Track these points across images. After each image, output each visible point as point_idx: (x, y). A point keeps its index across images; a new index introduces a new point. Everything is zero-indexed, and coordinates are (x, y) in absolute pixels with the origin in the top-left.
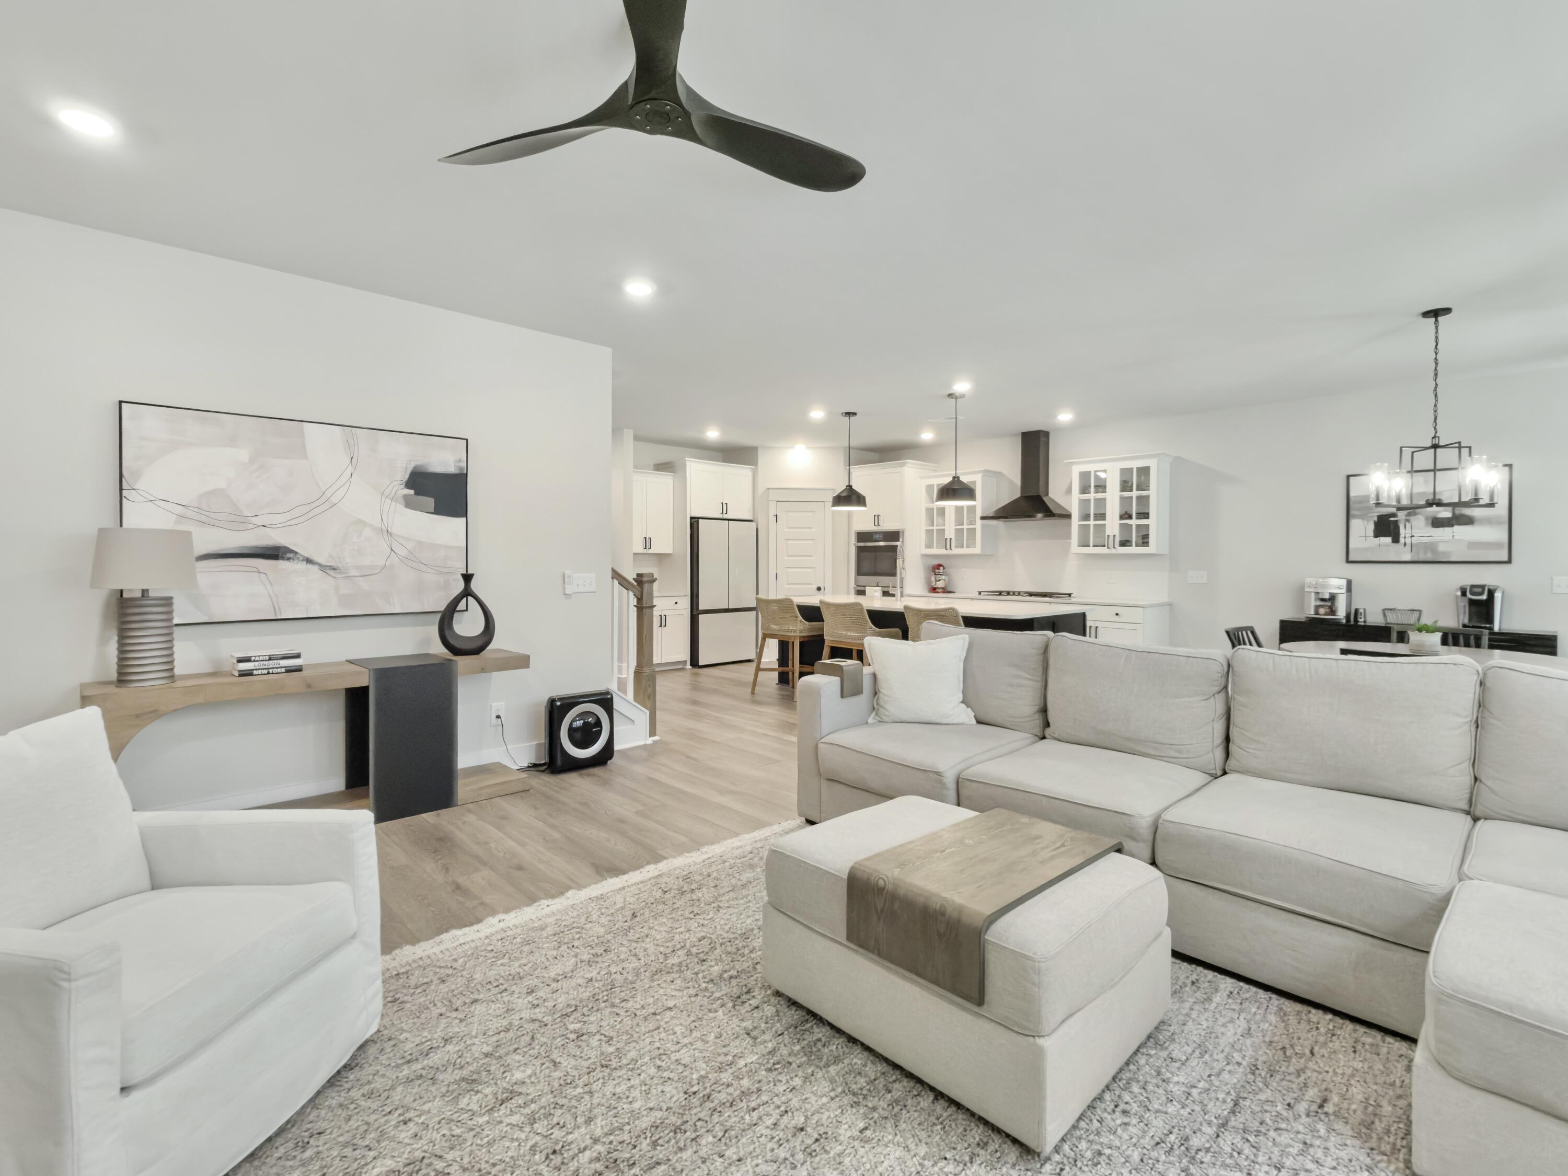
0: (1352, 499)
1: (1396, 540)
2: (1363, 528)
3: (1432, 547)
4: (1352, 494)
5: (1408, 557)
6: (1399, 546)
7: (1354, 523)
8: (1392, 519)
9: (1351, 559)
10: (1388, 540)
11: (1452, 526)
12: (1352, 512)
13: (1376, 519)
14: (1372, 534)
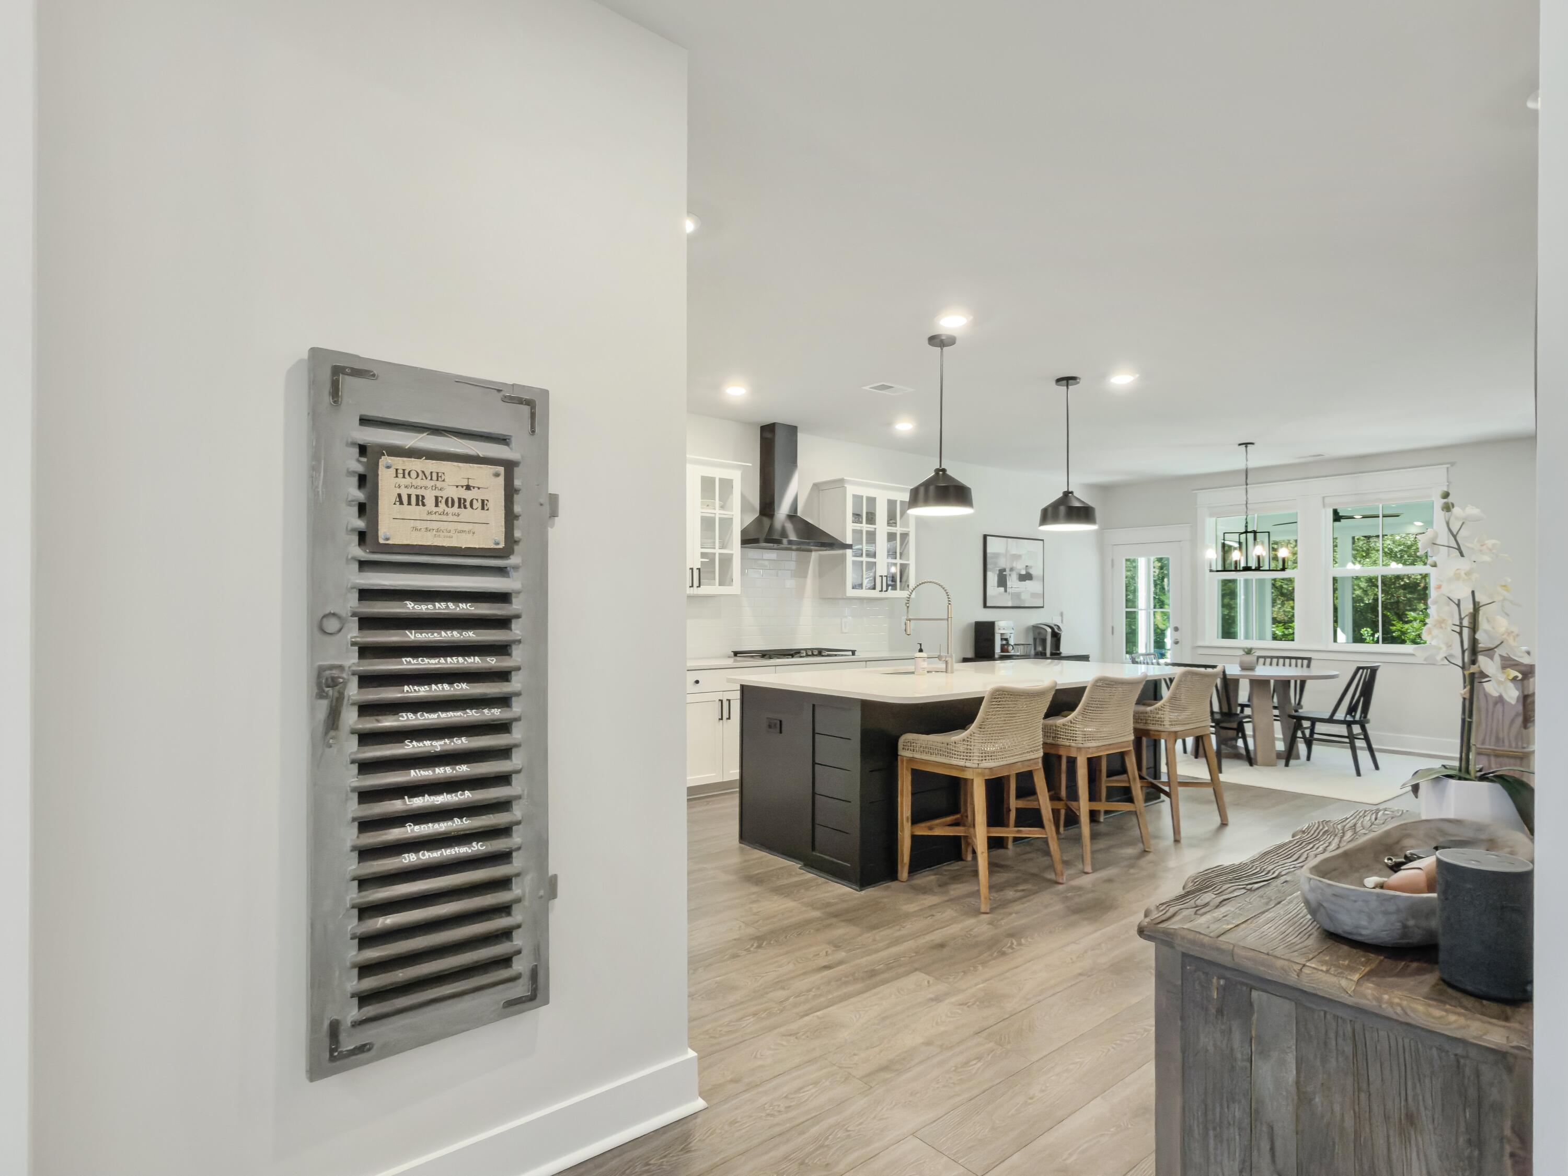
0: (988, 555)
1: (1006, 591)
2: (992, 578)
3: (1017, 596)
4: (989, 550)
5: (1010, 604)
6: (1006, 594)
7: (989, 574)
8: (1004, 573)
9: (988, 604)
10: (1002, 589)
11: (1025, 581)
12: (989, 566)
13: (998, 572)
14: (996, 584)
